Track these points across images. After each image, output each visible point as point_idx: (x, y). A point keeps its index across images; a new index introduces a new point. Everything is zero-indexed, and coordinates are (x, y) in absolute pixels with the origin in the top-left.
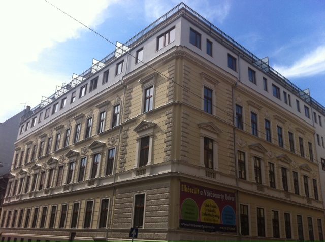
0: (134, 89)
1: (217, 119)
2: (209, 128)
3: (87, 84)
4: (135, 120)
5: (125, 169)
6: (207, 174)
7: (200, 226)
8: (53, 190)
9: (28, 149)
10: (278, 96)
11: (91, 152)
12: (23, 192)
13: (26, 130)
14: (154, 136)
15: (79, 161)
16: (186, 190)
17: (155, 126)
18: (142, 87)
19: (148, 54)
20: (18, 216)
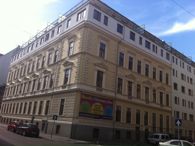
0: (65, 42)
1: (107, 61)
2: (101, 66)
3: (44, 37)
4: (64, 60)
5: (58, 85)
6: (97, 90)
7: (90, 116)
8: (26, 94)
9: (15, 71)
10: (149, 48)
11: (43, 75)
12: (12, 95)
13: (15, 60)
14: (71, 69)
15: (38, 79)
16: (84, 98)
17: (72, 64)
18: (68, 41)
19: (73, 23)
20: (9, 107)
